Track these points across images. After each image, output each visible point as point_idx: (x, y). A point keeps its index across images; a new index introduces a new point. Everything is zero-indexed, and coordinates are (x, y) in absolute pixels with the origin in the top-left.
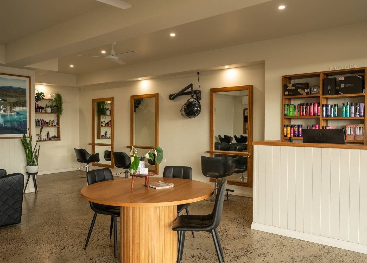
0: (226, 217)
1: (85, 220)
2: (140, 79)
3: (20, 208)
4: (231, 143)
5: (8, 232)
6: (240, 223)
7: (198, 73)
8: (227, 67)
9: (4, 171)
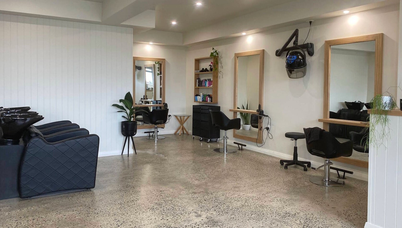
0: (333, 208)
1: (161, 191)
2: (244, 34)
3: (94, 171)
4: (362, 111)
5: (80, 197)
6: (350, 221)
7: (311, 22)
8: (346, 12)
9: (87, 132)
